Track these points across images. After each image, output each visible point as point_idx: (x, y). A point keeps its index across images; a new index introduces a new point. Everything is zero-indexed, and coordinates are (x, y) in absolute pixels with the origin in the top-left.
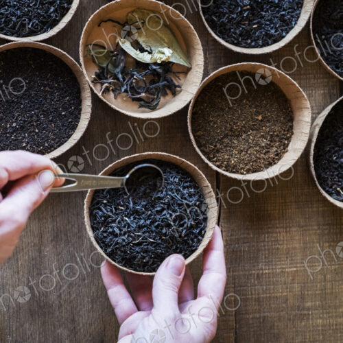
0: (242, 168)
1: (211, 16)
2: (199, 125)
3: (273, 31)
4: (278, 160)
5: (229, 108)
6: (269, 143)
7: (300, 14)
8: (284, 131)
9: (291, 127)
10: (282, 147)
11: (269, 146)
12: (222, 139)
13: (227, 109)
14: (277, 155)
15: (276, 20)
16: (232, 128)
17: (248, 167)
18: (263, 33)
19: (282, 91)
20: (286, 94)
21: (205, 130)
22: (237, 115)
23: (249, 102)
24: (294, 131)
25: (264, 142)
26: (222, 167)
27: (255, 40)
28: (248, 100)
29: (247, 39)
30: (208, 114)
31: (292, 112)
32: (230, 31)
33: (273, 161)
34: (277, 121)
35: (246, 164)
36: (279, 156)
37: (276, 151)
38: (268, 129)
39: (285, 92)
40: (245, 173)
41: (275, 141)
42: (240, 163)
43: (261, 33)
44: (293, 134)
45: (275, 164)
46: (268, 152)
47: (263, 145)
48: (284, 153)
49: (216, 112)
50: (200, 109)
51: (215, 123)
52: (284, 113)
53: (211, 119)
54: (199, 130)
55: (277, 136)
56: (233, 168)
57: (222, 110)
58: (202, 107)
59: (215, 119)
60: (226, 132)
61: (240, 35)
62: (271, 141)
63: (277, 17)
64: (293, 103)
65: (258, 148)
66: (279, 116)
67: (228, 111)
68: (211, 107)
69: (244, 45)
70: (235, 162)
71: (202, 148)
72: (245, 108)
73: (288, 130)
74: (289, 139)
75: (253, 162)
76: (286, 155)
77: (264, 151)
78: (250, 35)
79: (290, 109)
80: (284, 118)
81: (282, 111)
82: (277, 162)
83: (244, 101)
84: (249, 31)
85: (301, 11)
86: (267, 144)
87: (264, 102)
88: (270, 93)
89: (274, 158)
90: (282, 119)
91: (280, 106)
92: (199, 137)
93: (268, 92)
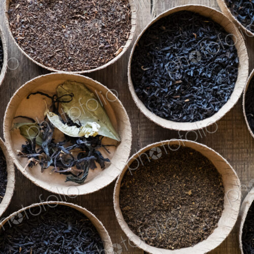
0: (170, 244)
1: (142, 90)
2: (127, 200)
3: (205, 106)
4: (208, 235)
5: (158, 183)
6: (198, 218)
7: (233, 88)
8: (215, 206)
9: (222, 203)
10: (212, 223)
11: (198, 222)
12: (151, 213)
13: (156, 184)
14: (206, 230)
15: (208, 95)
16: (161, 203)
17: (176, 243)
18: (195, 108)
19: (213, 166)
20: (218, 168)
21: (133, 205)
22: (166, 190)
23: (179, 176)
24: (225, 207)
25: (193, 218)
26: (150, 242)
27: (187, 114)
28: (177, 175)
29: (179, 113)
30: (136, 189)
31: (223, 186)
32: (162, 105)
33: (203, 237)
34: (207, 196)
35: (175, 240)
36: (208, 232)
37: (206, 227)
38: (197, 205)
39: (216, 166)
40: (173, 248)
41: (204, 216)
42: (168, 239)
43: (193, 107)
44: (223, 209)
45: (204, 239)
46: (197, 227)
47: (193, 220)
48: (213, 228)
49: (144, 186)
50: (129, 184)
51: (143, 198)
52: (215, 188)
53: (139, 194)
54: (127, 204)
55: (207, 211)
56: (161, 244)
57: (152, 185)
58: (130, 182)
59: (143, 194)
60: (155, 207)
61: (172, 109)
62: (201, 217)
63: (209, 92)
64: (224, 178)
65: (187, 224)
66: (209, 191)
67: (157, 186)
68: (140, 182)
69: (176, 119)
70: (163, 237)
71: (130, 223)
72: (175, 182)
73: (218, 206)
74: (219, 214)
75: (181, 237)
76: (216, 230)
77: (193, 226)
78: (181, 108)
79: (221, 184)
80: (214, 193)
81: (213, 186)
82: (206, 238)
83: (174, 176)
84: (181, 105)
85: (234, 85)
86: (196, 220)
87: (195, 177)
88: (201, 168)
89: (203, 234)
90: (212, 194)
91: (211, 180)
92: (127, 211)
93: (199, 166)
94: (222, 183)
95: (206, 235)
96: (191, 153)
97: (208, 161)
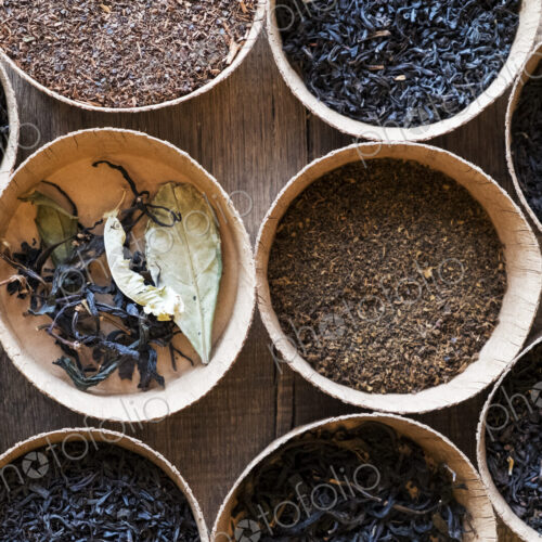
0: (365, 378)
1: (300, 47)
2: (285, 264)
3: (440, 91)
4: (453, 375)
5: (361, 238)
6: (437, 332)
7: (506, 57)
8: (479, 312)
9: (497, 308)
10: (465, 349)
11: (435, 341)
12: (333, 303)
13: (356, 239)
14: (450, 363)
15: (448, 66)
16: (361, 284)
17: (378, 378)
18: (418, 94)
19: (490, 224)
20: (499, 231)
21: (298, 277)
22: (376, 257)
23: (411, 231)
24: (501, 318)
25: (427, 330)
26: (321, 366)
27: (397, 109)
28: (407, 227)
29: (379, 106)
30: (311, 242)
31: (503, 272)
32: (342, 85)
33: (440, 375)
34: (466, 287)
35: (377, 372)
36: (453, 368)
37: (451, 354)
38: (441, 302)
39: (497, 226)
40: (370, 389)
41: (452, 331)
42: (362, 366)
43: (413, 93)
44: (495, 323)
45: (441, 382)
46: (433, 352)
47: (424, 335)
48: (469, 362)
49: (329, 241)
50: (296, 229)
51: (322, 266)
52: (485, 274)
53: (316, 255)
54: (285, 273)
55: (460, 321)
56: (346, 375)
57: (346, 239)
58: (301, 225)
59: (324, 257)
60: (346, 290)
61: (365, 95)
62: (443, 330)
63: (453, 61)
64: (509, 254)
65: (410, 340)
66: (472, 278)
67: (356, 245)
68: (321, 229)
69: (371, 118)
70: (351, 360)
71: (284, 316)
72: (399, 244)
73: (487, 314)
74: (485, 335)
75: (394, 368)
76: (473, 366)
77: (423, 349)
78: (387, 95)
79: (501, 266)
80: (482, 283)
81: (482, 267)
82: (448, 381)
83: (399, 230)
84: (386, 88)
85: (509, 49)
86: (433, 335)
87: (445, 240)
88: (462, 222)
89: (441, 369)
90: (478, 285)
91: (479, 255)
92: (281, 289)
93: (458, 218)
94: (504, 264)
95: (448, 373)
96: (446, 187)
97: (482, 211)
